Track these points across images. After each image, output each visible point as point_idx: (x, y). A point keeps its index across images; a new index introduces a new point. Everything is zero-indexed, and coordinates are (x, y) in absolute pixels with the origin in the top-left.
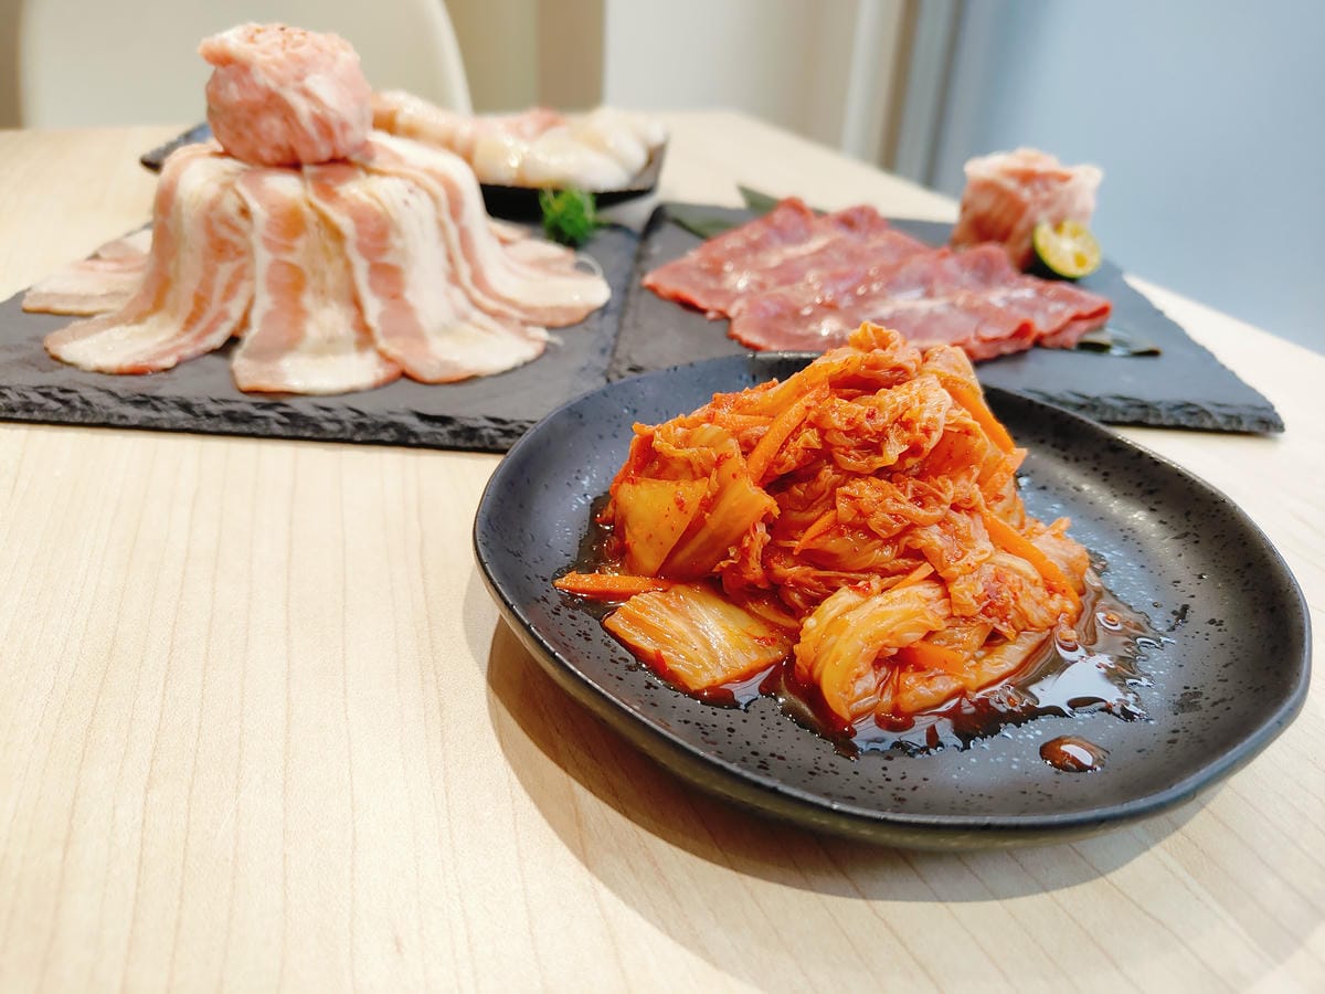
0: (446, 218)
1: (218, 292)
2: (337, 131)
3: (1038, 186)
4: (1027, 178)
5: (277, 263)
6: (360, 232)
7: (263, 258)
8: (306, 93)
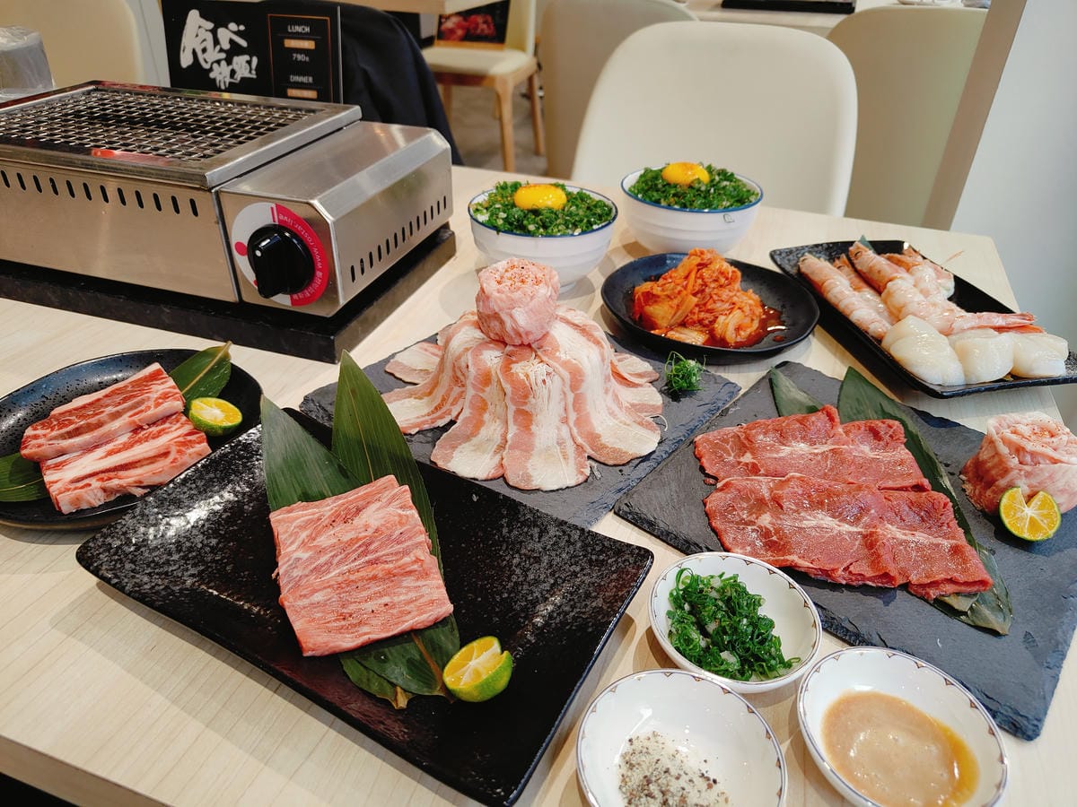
1: (451, 400)
5: (476, 396)
7: (470, 392)
8: (511, 316)
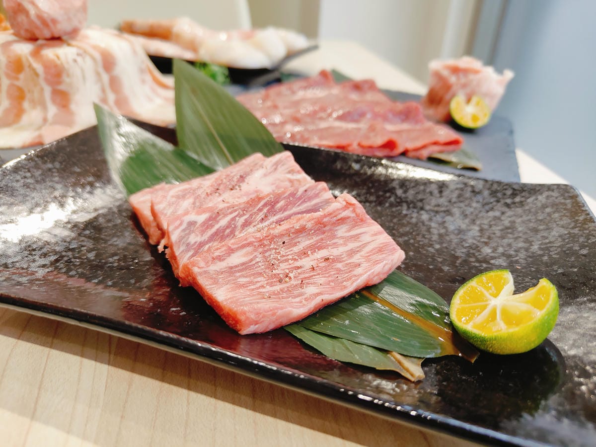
0: (101, 70)
2: (51, 24)
3: (461, 75)
4: (455, 70)
5: (11, 86)
6: (46, 73)
7: (5, 83)
